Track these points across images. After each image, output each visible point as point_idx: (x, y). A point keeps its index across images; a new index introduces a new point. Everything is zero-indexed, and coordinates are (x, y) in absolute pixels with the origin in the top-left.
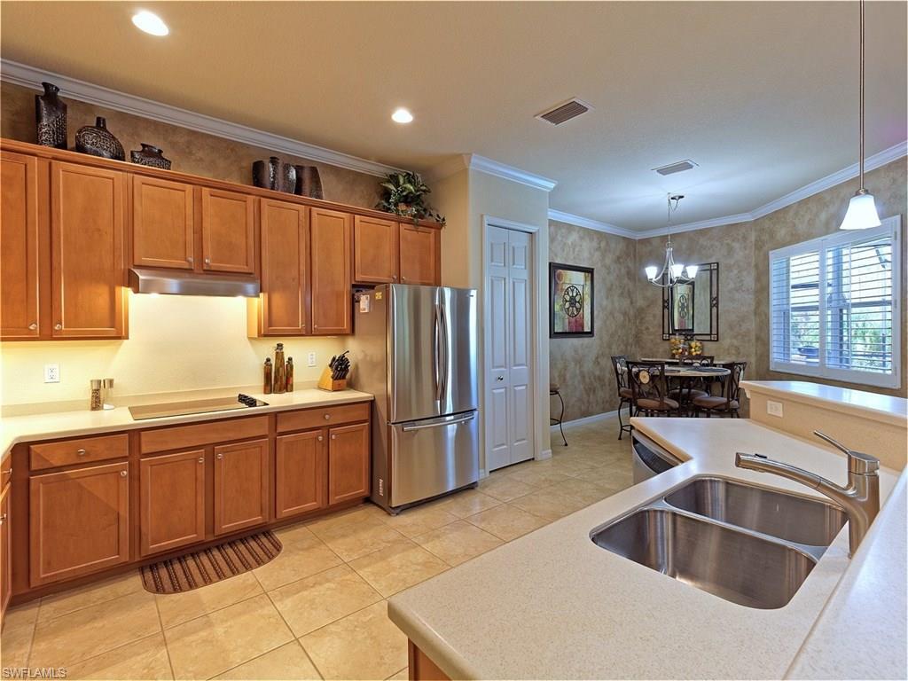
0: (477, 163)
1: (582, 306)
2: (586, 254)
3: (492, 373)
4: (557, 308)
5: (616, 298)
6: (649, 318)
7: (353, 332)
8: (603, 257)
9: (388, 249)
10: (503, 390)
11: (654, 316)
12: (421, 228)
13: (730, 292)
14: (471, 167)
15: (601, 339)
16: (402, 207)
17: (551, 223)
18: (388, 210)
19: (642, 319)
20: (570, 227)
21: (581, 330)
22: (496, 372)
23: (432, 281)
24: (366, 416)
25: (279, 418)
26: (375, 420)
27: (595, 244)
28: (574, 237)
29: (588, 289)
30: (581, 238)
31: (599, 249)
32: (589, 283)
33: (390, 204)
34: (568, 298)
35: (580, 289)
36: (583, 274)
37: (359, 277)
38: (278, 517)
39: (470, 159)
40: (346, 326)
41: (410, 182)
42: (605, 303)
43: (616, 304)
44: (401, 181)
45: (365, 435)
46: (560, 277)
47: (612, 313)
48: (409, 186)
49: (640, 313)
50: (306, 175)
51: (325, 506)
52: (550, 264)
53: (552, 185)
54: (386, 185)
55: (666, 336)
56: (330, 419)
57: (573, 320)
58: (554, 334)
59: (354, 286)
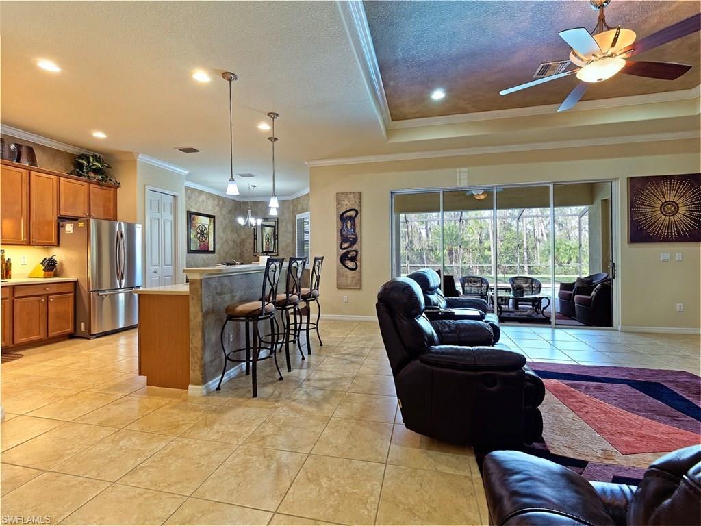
0: (141, 158)
1: (208, 236)
2: (210, 208)
3: (150, 269)
4: (192, 236)
5: (229, 233)
6: (247, 244)
7: (58, 244)
8: (221, 209)
9: (82, 198)
10: (157, 278)
11: (250, 243)
12: (104, 188)
13: (283, 232)
14: (138, 159)
15: (219, 254)
16: (92, 175)
17: (187, 189)
18: (81, 175)
19: (244, 245)
20: (200, 192)
21: (207, 249)
22: (153, 269)
23: (112, 218)
24: (72, 290)
25: (16, 290)
26: (78, 291)
27: (216, 202)
28: (203, 197)
29: (211, 227)
30: (207, 199)
31: (218, 205)
32: (212, 224)
33: (83, 172)
34: (199, 231)
35: (207, 226)
36: (208, 218)
37: (63, 213)
38: (16, 342)
39: (138, 156)
40: (54, 240)
41: (97, 161)
42: (222, 235)
43: (229, 236)
44: (91, 160)
45: (71, 299)
46: (194, 219)
47: (226, 241)
48: (97, 164)
49: (243, 242)
50: (24, 150)
51: (46, 338)
52: (188, 212)
53: (187, 172)
54: (81, 161)
55: (256, 254)
56: (49, 290)
57: (202, 244)
58: (189, 251)
59: (59, 218)
